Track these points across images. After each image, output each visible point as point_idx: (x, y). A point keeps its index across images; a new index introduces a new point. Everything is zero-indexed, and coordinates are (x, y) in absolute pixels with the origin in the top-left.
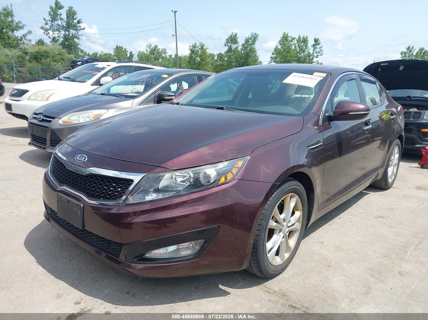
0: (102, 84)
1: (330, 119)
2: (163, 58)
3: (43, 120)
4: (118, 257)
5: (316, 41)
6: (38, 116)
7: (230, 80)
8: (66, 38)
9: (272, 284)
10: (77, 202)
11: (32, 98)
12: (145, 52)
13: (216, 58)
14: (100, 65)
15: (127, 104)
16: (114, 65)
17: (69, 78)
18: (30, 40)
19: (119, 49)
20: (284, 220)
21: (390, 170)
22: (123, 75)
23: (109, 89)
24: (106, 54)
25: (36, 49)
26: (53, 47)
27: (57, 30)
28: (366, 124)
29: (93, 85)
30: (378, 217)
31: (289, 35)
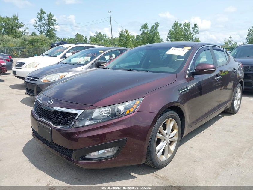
0: (66, 57)
1: (193, 74)
2: (104, 40)
3: (32, 80)
4: (71, 158)
5: (195, 25)
6: (30, 78)
7: (140, 52)
8: (48, 31)
9: (160, 172)
10: (48, 127)
11: (27, 67)
12: (94, 36)
13: (135, 38)
14: (65, 46)
15: (80, 69)
16: (73, 46)
17: (48, 55)
18: (28, 33)
19: (78, 36)
20: (167, 134)
21: (236, 102)
22: (79, 51)
23: (70, 60)
24: (71, 39)
25: (31, 38)
26: (41, 36)
27: (43, 26)
28: (217, 76)
29: (61, 58)
30: (227, 131)
31: (178, 22)
